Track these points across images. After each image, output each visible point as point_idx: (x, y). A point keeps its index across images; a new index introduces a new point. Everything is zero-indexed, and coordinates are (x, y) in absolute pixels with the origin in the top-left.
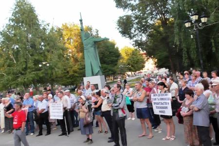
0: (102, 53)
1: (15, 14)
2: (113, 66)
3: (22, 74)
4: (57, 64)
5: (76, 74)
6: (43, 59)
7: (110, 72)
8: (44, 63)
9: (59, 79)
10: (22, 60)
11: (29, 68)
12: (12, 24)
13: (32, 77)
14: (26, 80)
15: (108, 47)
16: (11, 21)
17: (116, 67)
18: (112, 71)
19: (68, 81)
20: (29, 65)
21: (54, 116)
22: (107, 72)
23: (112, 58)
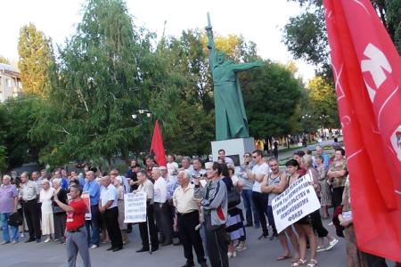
0: (262, 91)
1: (87, 17)
2: (286, 118)
3: (100, 133)
4: (166, 113)
5: (207, 133)
6: (139, 103)
7: (279, 130)
8: (141, 112)
9: (173, 143)
10: (100, 105)
11: (113, 120)
12: (84, 36)
13: (117, 139)
14: (106, 144)
15: (275, 77)
16: (81, 31)
17: (292, 118)
18: (282, 127)
19: (190, 146)
20: (112, 116)
21: (131, 217)
22: (273, 128)
23: (283, 100)
